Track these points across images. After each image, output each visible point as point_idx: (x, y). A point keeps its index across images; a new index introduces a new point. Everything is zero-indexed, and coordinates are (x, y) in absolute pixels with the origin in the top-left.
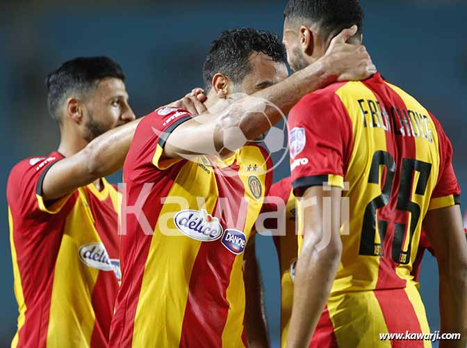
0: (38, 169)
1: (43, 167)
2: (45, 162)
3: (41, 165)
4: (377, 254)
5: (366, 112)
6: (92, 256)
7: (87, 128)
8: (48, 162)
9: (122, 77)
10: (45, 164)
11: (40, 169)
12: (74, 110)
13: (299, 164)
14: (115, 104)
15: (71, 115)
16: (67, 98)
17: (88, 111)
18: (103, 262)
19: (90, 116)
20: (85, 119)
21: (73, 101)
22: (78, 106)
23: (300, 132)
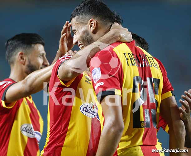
0: (3, 87)
1: (6, 86)
2: (7, 84)
3: (5, 85)
4: (143, 126)
5: (128, 59)
6: (26, 130)
7: (27, 67)
8: (8, 84)
9: (43, 44)
10: (7, 85)
11: (5, 87)
12: (22, 58)
13: (99, 85)
14: (41, 57)
15: (20, 60)
16: (18, 52)
17: (29, 59)
18: (30, 133)
19: (30, 62)
20: (27, 63)
21: (21, 54)
22: (24, 56)
23: (98, 70)
